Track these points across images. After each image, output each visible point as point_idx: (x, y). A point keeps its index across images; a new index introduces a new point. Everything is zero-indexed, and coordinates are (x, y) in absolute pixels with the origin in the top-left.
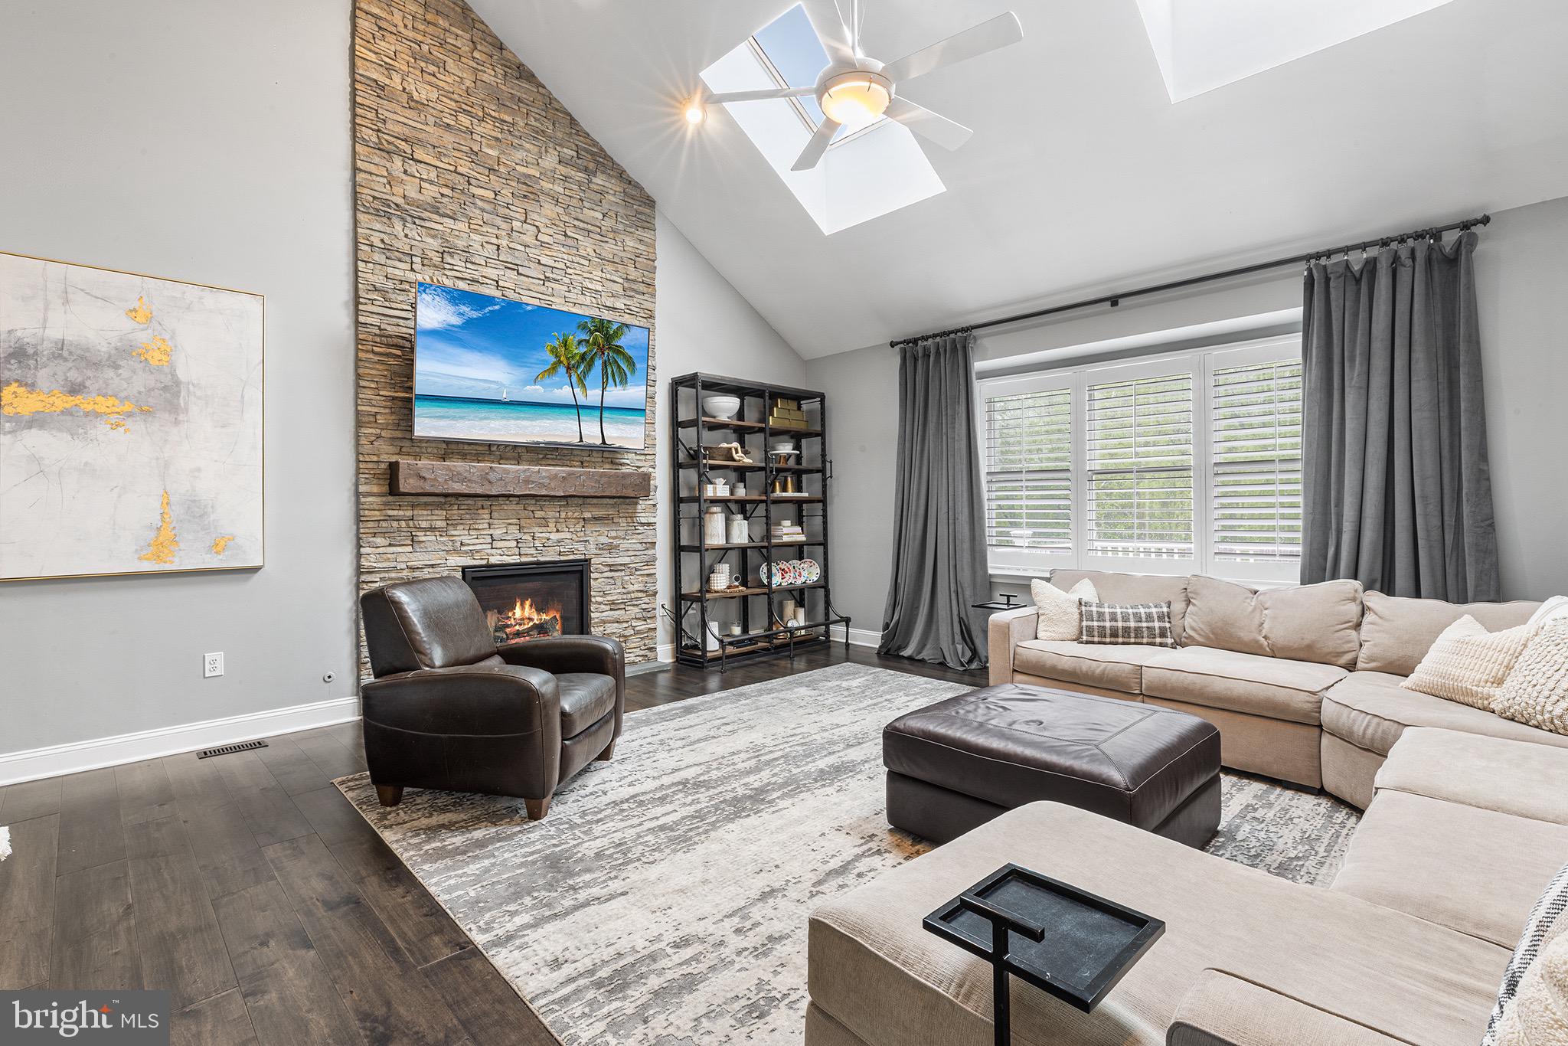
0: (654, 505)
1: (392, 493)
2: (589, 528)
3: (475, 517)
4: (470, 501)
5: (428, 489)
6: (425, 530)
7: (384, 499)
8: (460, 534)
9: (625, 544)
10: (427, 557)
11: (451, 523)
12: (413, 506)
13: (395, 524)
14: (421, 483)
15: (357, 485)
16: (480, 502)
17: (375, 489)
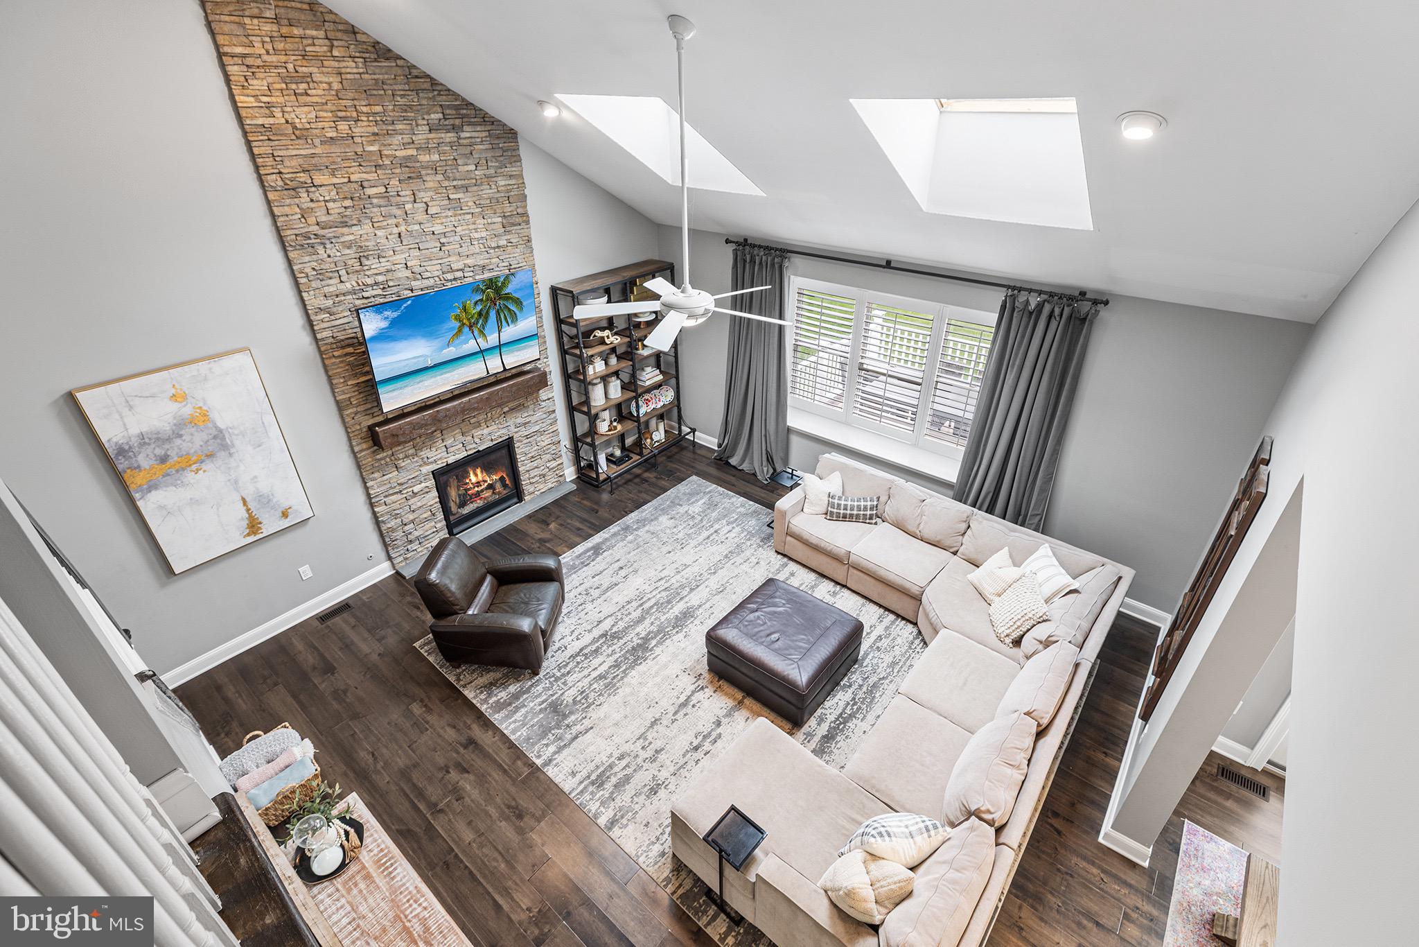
0: (551, 385)
1: (376, 445)
2: (508, 416)
3: (433, 439)
5: (401, 440)
7: (372, 450)
8: (425, 452)
9: (533, 419)
10: (408, 473)
12: (392, 448)
13: (383, 462)
14: (396, 439)
15: (352, 447)
17: (364, 446)
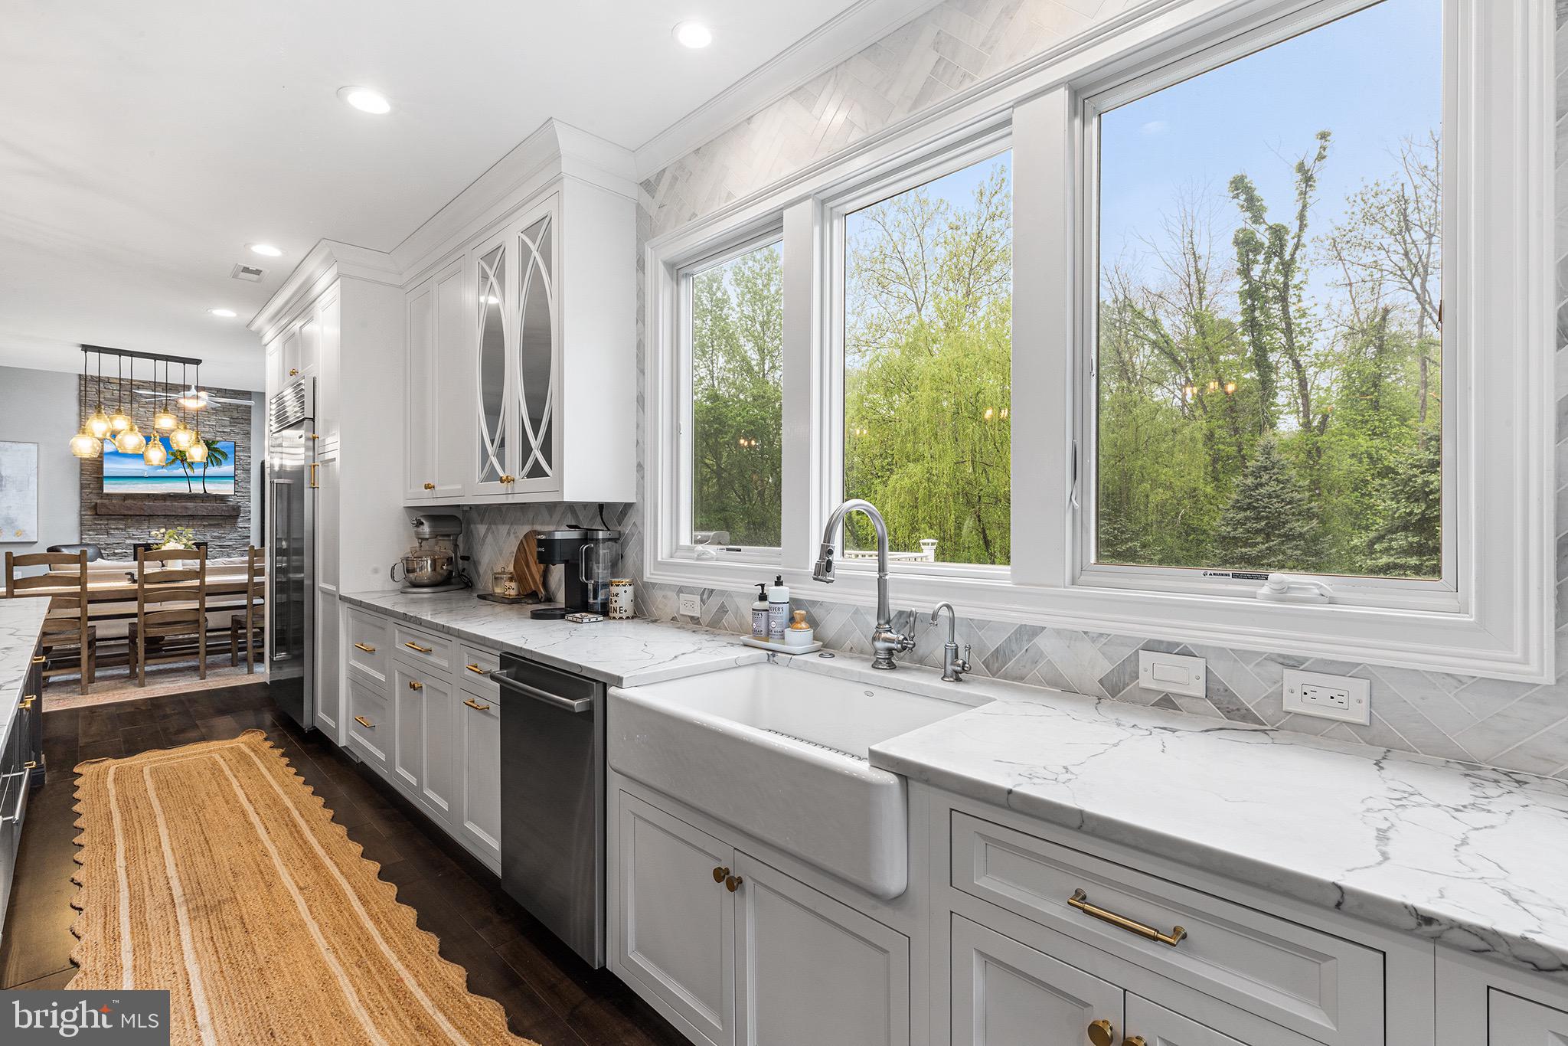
0: (250, 519)
1: (97, 514)
2: (206, 529)
3: (141, 524)
4: (138, 517)
5: (111, 513)
6: (114, 529)
7: (94, 517)
8: (132, 531)
9: (230, 536)
10: (114, 539)
11: (127, 526)
12: (108, 520)
13: (99, 527)
14: (108, 510)
15: (80, 512)
16: (143, 518)
17: (89, 513)
